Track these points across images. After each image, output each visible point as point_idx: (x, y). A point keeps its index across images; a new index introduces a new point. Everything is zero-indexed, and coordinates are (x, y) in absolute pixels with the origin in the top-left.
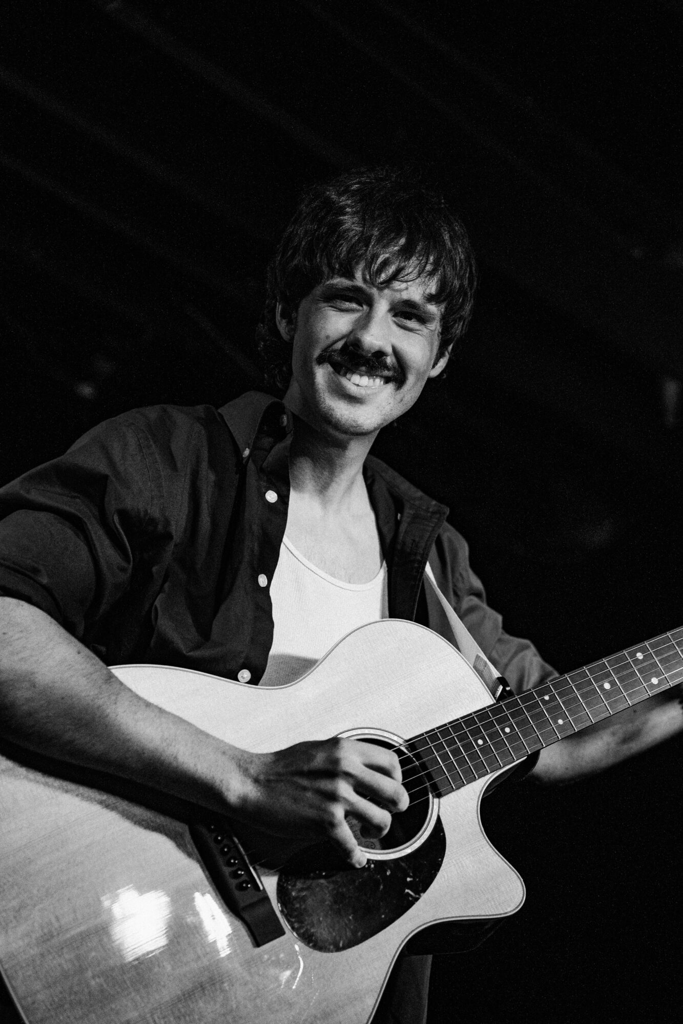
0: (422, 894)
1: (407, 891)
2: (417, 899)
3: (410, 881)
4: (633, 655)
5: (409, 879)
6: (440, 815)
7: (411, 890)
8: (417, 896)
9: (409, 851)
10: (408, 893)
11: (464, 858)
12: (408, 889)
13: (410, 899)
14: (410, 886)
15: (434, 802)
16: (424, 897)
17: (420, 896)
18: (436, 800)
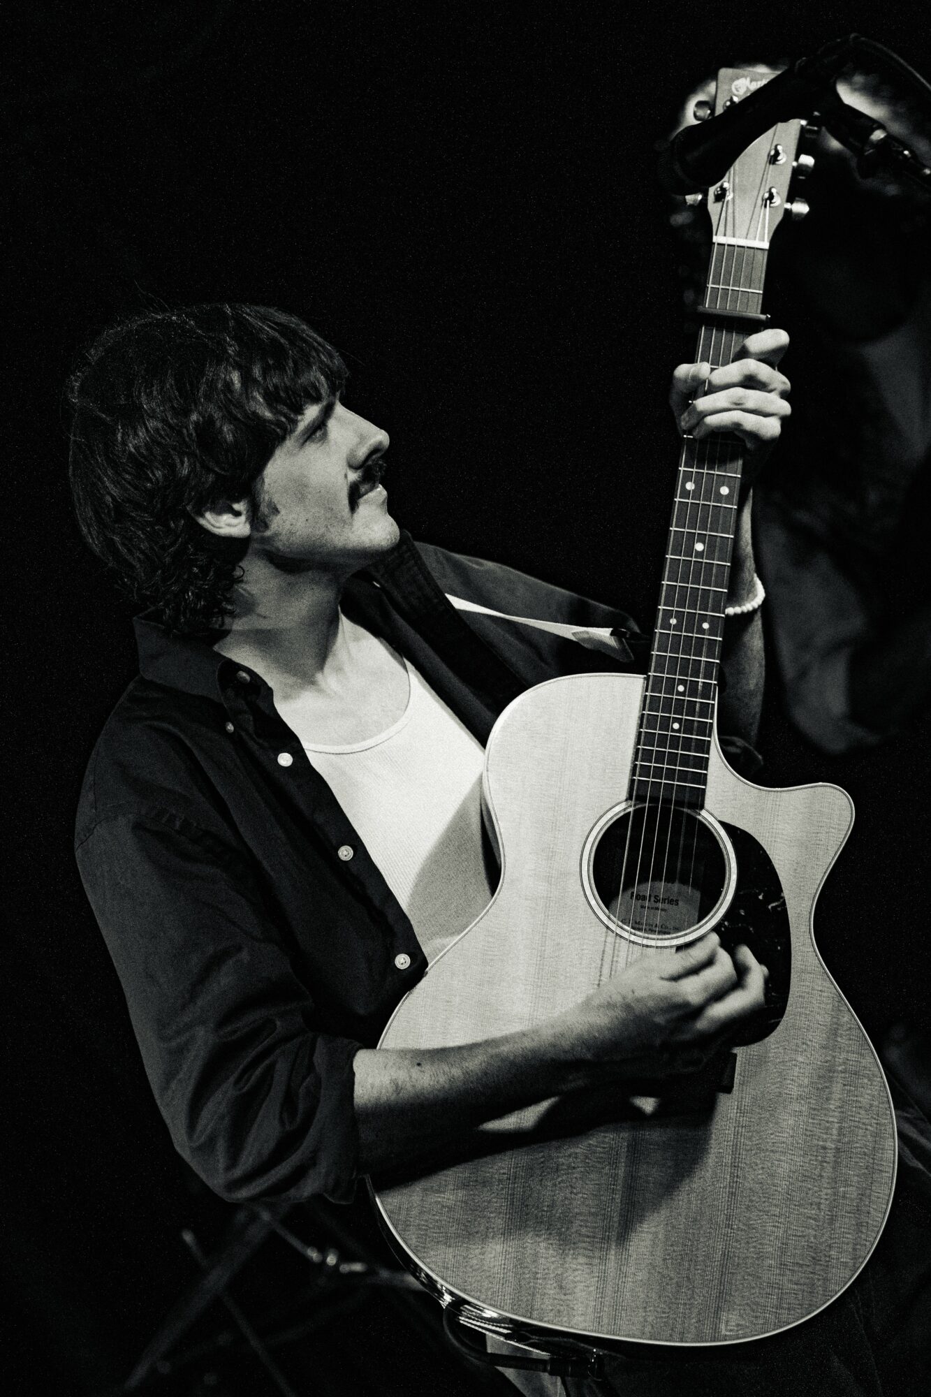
0: (782, 895)
1: (770, 907)
2: (784, 904)
3: (763, 897)
4: (685, 494)
5: (761, 897)
6: (719, 819)
7: (774, 902)
8: (781, 900)
9: (734, 877)
10: (772, 907)
11: (775, 827)
12: (769, 905)
13: (779, 909)
14: (768, 900)
15: (705, 816)
16: (787, 894)
17: (783, 898)
18: (703, 813)
